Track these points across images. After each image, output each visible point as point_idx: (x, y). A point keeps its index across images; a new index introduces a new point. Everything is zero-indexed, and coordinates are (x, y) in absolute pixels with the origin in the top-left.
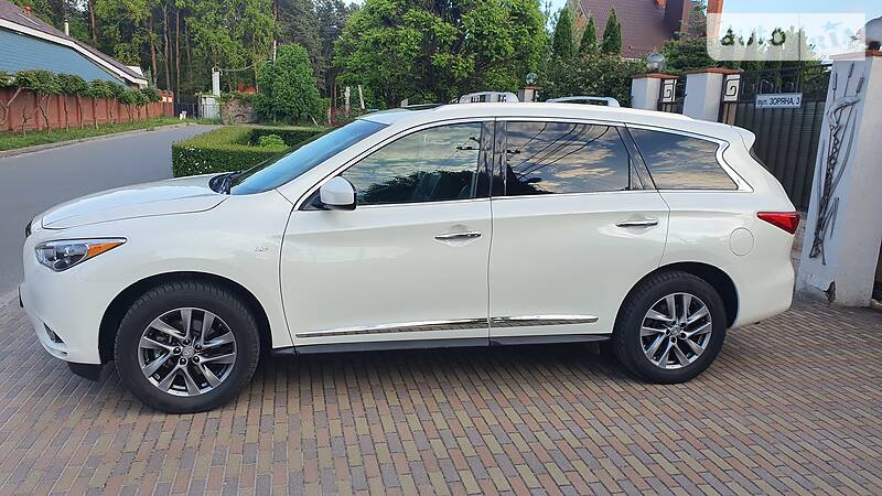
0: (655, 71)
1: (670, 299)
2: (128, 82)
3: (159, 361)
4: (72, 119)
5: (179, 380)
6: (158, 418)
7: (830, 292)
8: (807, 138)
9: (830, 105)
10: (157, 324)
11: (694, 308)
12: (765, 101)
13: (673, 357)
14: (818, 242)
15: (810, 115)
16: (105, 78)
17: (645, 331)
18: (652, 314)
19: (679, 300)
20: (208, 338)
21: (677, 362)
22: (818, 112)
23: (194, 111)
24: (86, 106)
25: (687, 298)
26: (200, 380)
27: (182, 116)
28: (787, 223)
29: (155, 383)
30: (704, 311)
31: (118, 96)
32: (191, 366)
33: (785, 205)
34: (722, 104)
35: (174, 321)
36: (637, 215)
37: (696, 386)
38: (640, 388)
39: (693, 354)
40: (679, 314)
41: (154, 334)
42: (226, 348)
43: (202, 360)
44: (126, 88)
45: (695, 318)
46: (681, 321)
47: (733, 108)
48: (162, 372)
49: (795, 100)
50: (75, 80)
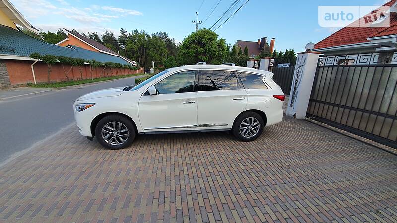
0: (253, 59)
1: (248, 119)
2: (133, 65)
3: (108, 136)
4: (119, 74)
5: (114, 140)
6: (108, 151)
7: (295, 116)
8: (290, 75)
9: (296, 66)
10: (106, 126)
11: (255, 121)
12: (280, 66)
13: (248, 134)
14: (292, 103)
15: (291, 69)
16: (127, 64)
17: (241, 128)
18: (243, 123)
19: (250, 119)
20: (121, 130)
21: (250, 136)
22: (294, 68)
23: (149, 72)
24: (122, 71)
25: (253, 119)
26: (119, 141)
27: (146, 73)
28: (282, 98)
29: (107, 142)
30: (257, 122)
31: (130, 68)
32: (117, 138)
33: (281, 93)
34: (269, 67)
35: (111, 125)
36: (239, 96)
37: (255, 142)
38: (239, 142)
39: (254, 134)
40: (251, 123)
41: (106, 129)
42: (126, 133)
43: (119, 135)
44: (132, 66)
45: (255, 124)
46: (251, 126)
47: (272, 68)
48: (109, 138)
49: (288, 65)
50: (119, 64)
